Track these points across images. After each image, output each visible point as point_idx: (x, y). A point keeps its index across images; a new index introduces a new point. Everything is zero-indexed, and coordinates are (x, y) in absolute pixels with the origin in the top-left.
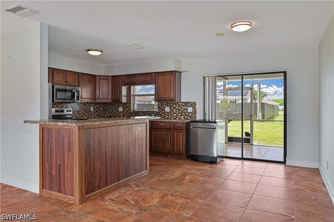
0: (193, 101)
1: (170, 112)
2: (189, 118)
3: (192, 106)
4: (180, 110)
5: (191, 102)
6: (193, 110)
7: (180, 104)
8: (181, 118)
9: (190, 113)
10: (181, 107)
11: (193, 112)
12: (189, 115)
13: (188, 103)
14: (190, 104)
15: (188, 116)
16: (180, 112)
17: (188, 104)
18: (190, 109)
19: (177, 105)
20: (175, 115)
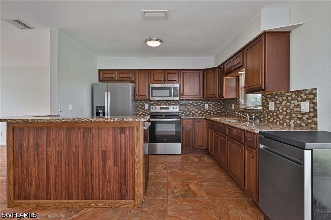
0: (309, 87)
1: (275, 111)
2: (303, 124)
3: (310, 99)
4: (288, 108)
5: (307, 90)
6: (310, 108)
7: (288, 96)
8: (291, 123)
9: (305, 113)
10: (290, 102)
11: (310, 112)
12: (304, 118)
13: (301, 92)
14: (306, 95)
15: (301, 119)
16: (288, 111)
17: (302, 95)
18: (305, 106)
19: (284, 98)
20: (281, 117)
